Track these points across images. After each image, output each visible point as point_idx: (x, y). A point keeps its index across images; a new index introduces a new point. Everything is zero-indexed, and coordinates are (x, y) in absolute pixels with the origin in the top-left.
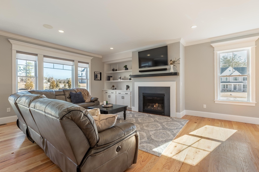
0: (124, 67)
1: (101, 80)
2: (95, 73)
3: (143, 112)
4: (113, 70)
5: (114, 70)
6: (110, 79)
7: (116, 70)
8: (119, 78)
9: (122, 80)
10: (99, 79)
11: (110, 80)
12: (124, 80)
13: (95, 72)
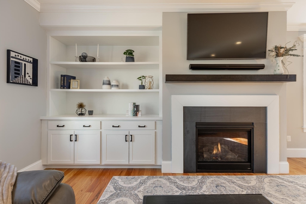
0: (125, 53)
1: (35, 83)
2: (13, 54)
3: (197, 172)
4: (83, 58)
5: (87, 59)
6: (70, 83)
7: (94, 60)
8: (104, 84)
9: (114, 90)
10: (31, 81)
11: (69, 88)
12: (122, 89)
13: (9, 52)
